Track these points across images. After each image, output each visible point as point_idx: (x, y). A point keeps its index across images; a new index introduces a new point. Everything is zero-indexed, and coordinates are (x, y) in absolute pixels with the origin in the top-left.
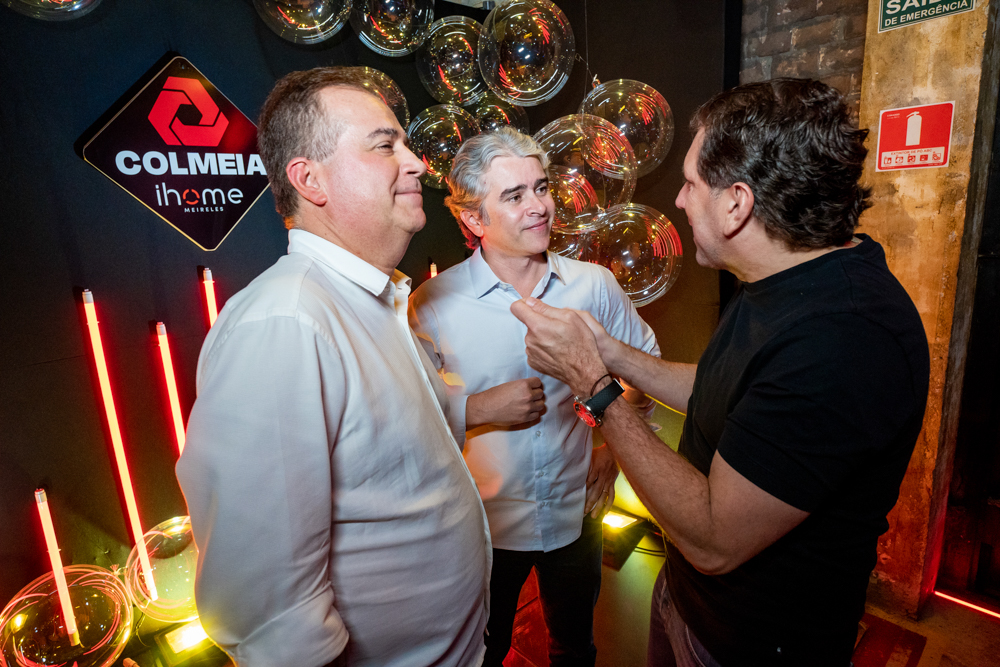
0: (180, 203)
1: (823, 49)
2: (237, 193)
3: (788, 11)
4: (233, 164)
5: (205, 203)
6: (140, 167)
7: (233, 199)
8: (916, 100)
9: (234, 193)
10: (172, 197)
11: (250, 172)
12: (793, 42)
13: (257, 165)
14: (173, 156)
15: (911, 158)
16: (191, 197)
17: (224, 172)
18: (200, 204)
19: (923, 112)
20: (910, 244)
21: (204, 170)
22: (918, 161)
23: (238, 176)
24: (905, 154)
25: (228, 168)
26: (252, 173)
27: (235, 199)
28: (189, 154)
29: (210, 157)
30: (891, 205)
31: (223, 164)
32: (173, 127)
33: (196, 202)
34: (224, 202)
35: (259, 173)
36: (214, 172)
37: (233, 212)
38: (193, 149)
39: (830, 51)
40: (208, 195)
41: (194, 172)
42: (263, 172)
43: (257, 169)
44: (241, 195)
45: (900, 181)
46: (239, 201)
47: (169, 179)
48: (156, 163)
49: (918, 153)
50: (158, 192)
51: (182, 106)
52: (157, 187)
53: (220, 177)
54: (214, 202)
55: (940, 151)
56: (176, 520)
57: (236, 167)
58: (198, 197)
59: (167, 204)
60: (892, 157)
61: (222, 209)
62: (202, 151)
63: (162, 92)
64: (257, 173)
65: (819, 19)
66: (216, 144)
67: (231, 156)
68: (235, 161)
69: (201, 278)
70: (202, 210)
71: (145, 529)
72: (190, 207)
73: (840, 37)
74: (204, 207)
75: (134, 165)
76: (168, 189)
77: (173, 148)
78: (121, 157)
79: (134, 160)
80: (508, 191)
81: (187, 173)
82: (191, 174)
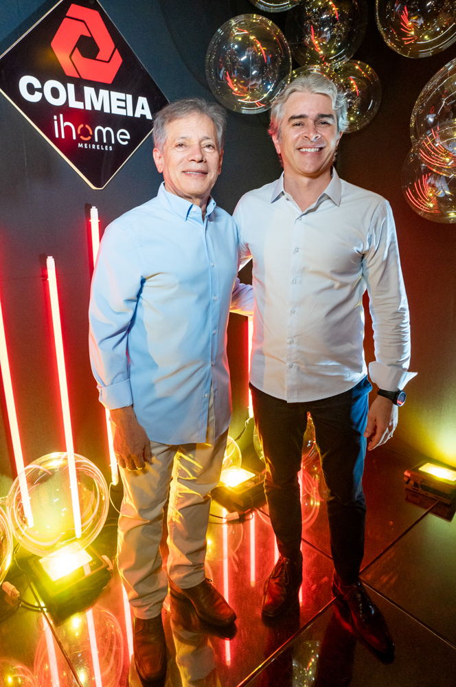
0: (74, 138)
2: (126, 135)
4: (123, 104)
5: (96, 140)
6: (41, 94)
7: (122, 139)
9: (123, 134)
10: (68, 129)
11: (138, 115)
13: (143, 108)
14: (71, 87)
16: (85, 132)
17: (116, 111)
18: (92, 141)
21: (98, 107)
23: (126, 117)
25: (118, 107)
26: (139, 116)
27: (123, 140)
28: (85, 88)
29: (104, 93)
31: (114, 102)
32: (72, 57)
33: (89, 138)
34: (113, 142)
35: (145, 116)
36: (107, 110)
37: (120, 152)
38: (90, 83)
40: (100, 132)
41: (89, 107)
42: (149, 117)
43: (143, 112)
44: (128, 137)
46: (126, 143)
47: (66, 111)
48: (55, 93)
50: (56, 123)
51: (82, 37)
52: (55, 117)
53: (111, 115)
54: (105, 141)
56: (54, 455)
57: (125, 108)
58: (91, 133)
59: (63, 137)
61: (111, 148)
62: (97, 86)
63: (66, 20)
64: (143, 116)
66: (110, 81)
67: (122, 96)
68: (125, 101)
69: (88, 216)
70: (94, 146)
71: (27, 462)
72: (84, 142)
74: (96, 144)
75: (36, 92)
76: (64, 121)
77: (72, 80)
78: (24, 81)
79: (35, 87)
80: (293, 118)
81: (83, 108)
82: (87, 108)
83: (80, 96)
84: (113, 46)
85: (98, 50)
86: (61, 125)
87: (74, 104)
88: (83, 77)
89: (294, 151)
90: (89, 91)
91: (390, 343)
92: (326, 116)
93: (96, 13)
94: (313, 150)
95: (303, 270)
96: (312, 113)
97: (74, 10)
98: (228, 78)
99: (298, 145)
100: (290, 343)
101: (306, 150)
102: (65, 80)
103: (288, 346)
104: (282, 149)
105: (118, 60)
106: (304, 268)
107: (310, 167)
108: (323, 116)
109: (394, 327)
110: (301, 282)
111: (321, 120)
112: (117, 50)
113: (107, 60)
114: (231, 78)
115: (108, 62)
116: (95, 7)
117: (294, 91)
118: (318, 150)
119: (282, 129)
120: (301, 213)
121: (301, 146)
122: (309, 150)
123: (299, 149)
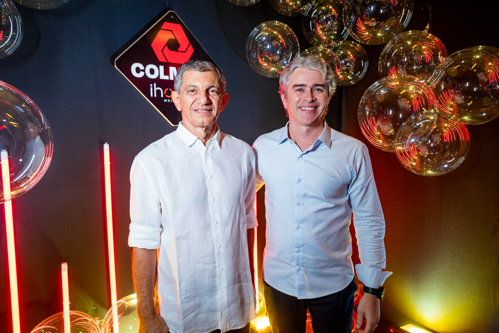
16: (169, 93)
28: (170, 68)
51: (170, 40)
62: (178, 66)
72: (167, 99)
75: (141, 72)
76: (156, 87)
77: (162, 64)
78: (134, 66)
79: (141, 69)
80: (296, 86)
81: (168, 79)
82: (171, 79)
83: (167, 72)
84: (189, 43)
85: (179, 46)
86: (154, 89)
87: (163, 77)
88: (169, 61)
89: (297, 108)
90: (173, 70)
91: (370, 249)
92: (320, 85)
93: (179, 26)
94: (310, 109)
95: (305, 195)
96: (310, 83)
97: (166, 25)
98: (259, 58)
99: (299, 105)
100: (297, 252)
101: (306, 108)
102: (158, 64)
103: (297, 254)
104: (288, 105)
105: (191, 50)
106: (305, 194)
107: (308, 120)
108: (317, 85)
109: (373, 237)
110: (303, 204)
111: (316, 87)
112: (191, 45)
113: (184, 51)
114: (261, 57)
115: (185, 52)
116: (179, 22)
117: (296, 67)
118: (314, 109)
119: (288, 92)
120: (302, 153)
121: (302, 106)
122: (308, 109)
123: (300, 108)
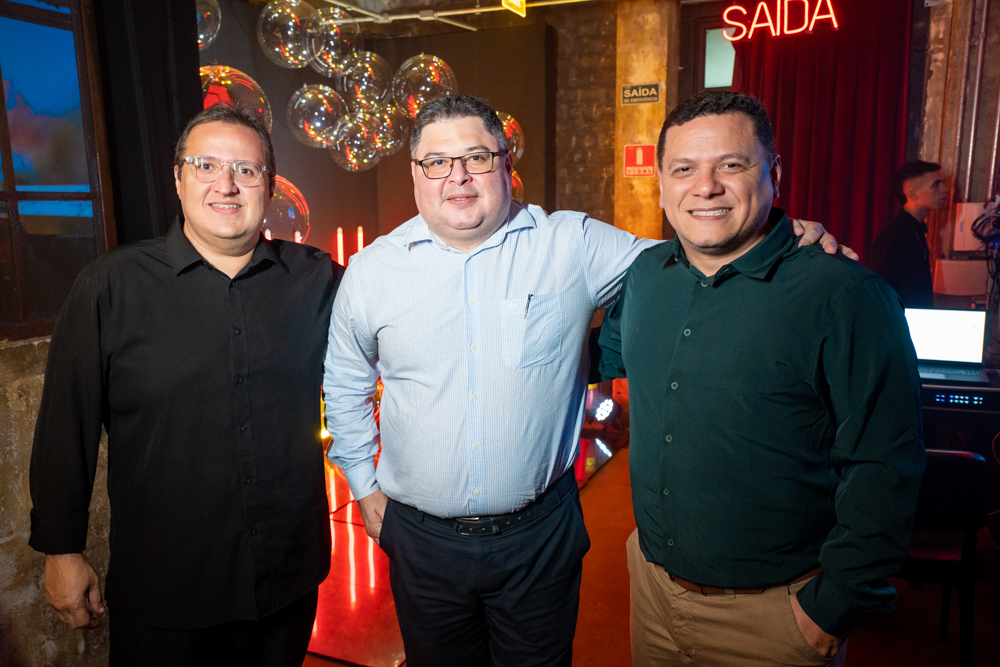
1: (595, 105)
3: (575, 79)
8: (640, 142)
12: (579, 98)
15: (639, 171)
19: (644, 148)
20: (641, 216)
22: (642, 173)
24: (636, 169)
30: (632, 195)
39: (599, 106)
45: (635, 182)
49: (642, 169)
55: (651, 168)
60: (631, 170)
65: (593, 87)
73: (603, 99)
